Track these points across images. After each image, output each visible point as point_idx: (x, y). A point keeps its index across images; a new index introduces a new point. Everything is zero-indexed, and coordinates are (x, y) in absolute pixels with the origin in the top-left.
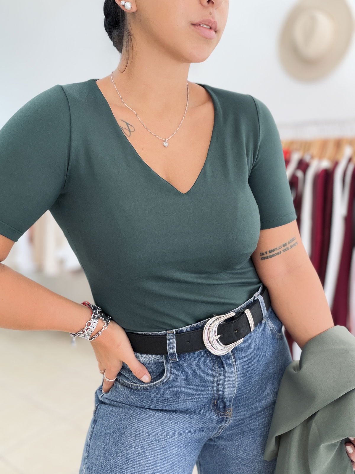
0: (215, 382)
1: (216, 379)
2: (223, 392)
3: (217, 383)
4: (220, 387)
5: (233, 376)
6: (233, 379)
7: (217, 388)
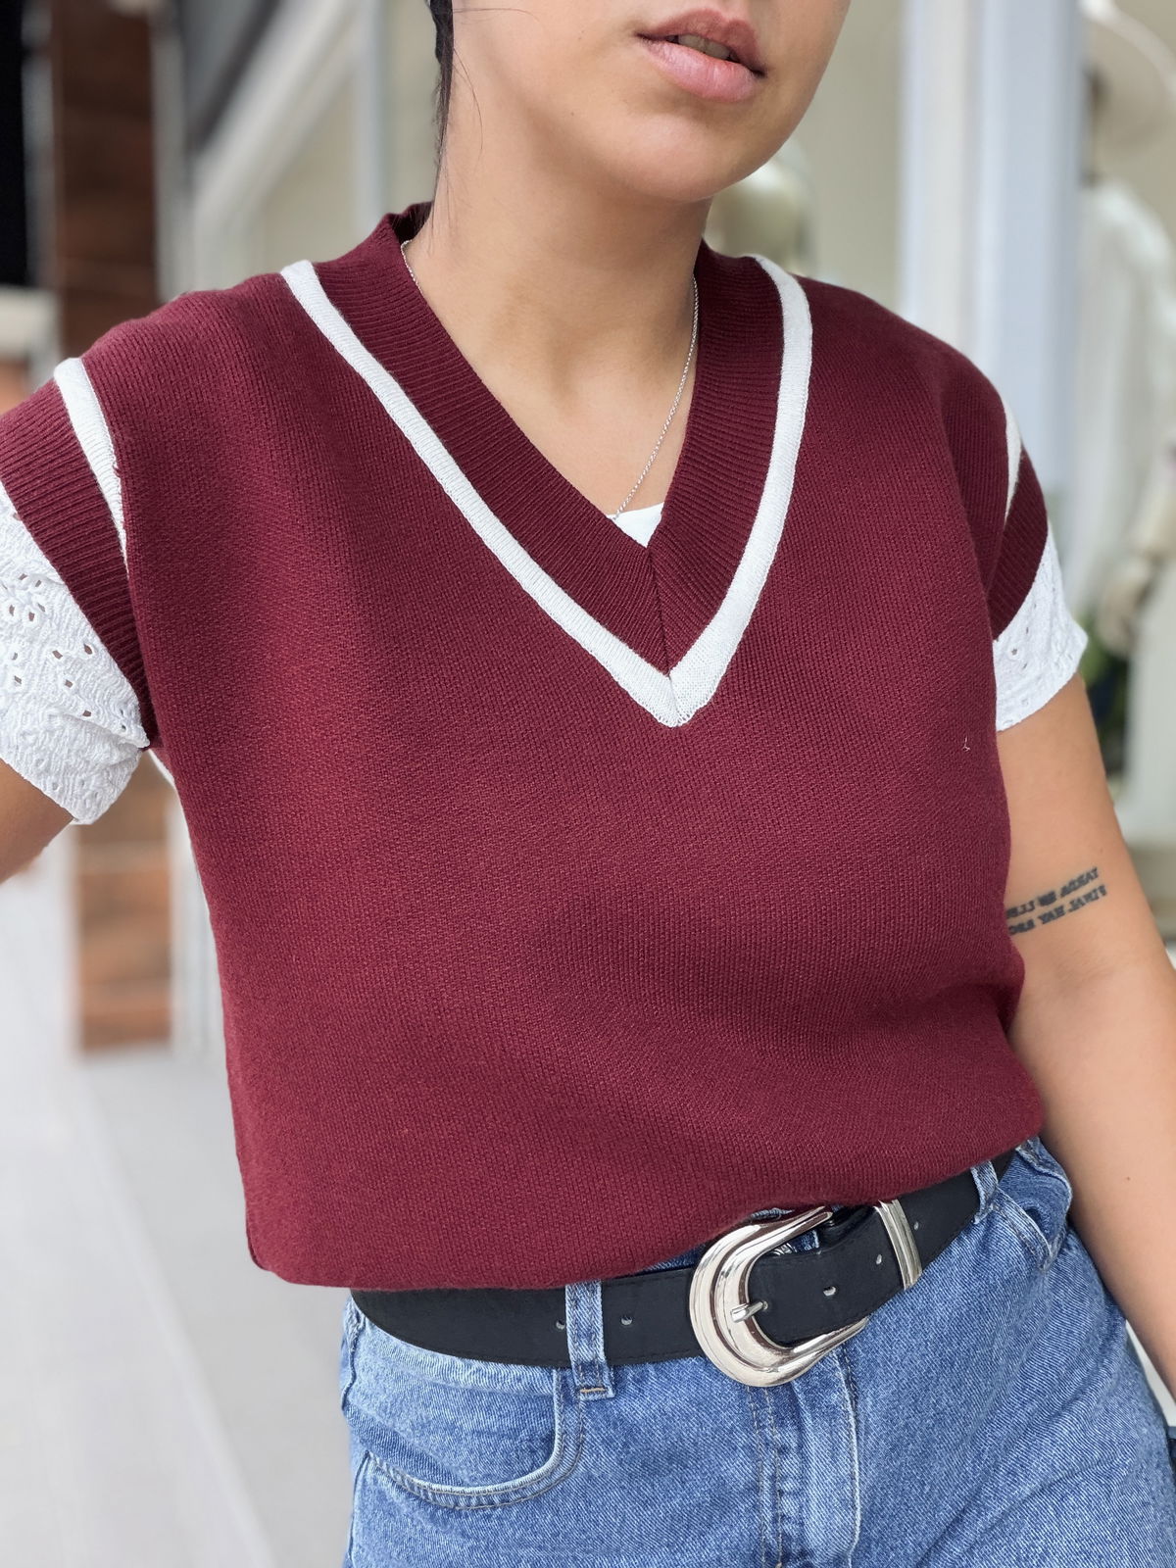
0: (766, 1484)
1: (767, 1471)
2: (802, 1524)
3: (773, 1486)
4: (789, 1506)
5: (843, 1459)
6: (844, 1472)
7: (774, 1506)
